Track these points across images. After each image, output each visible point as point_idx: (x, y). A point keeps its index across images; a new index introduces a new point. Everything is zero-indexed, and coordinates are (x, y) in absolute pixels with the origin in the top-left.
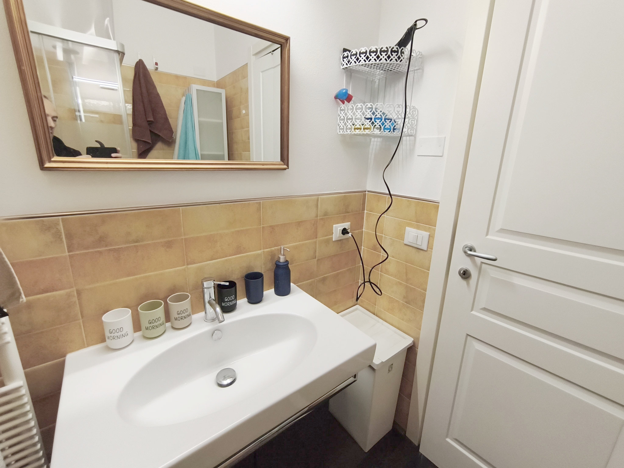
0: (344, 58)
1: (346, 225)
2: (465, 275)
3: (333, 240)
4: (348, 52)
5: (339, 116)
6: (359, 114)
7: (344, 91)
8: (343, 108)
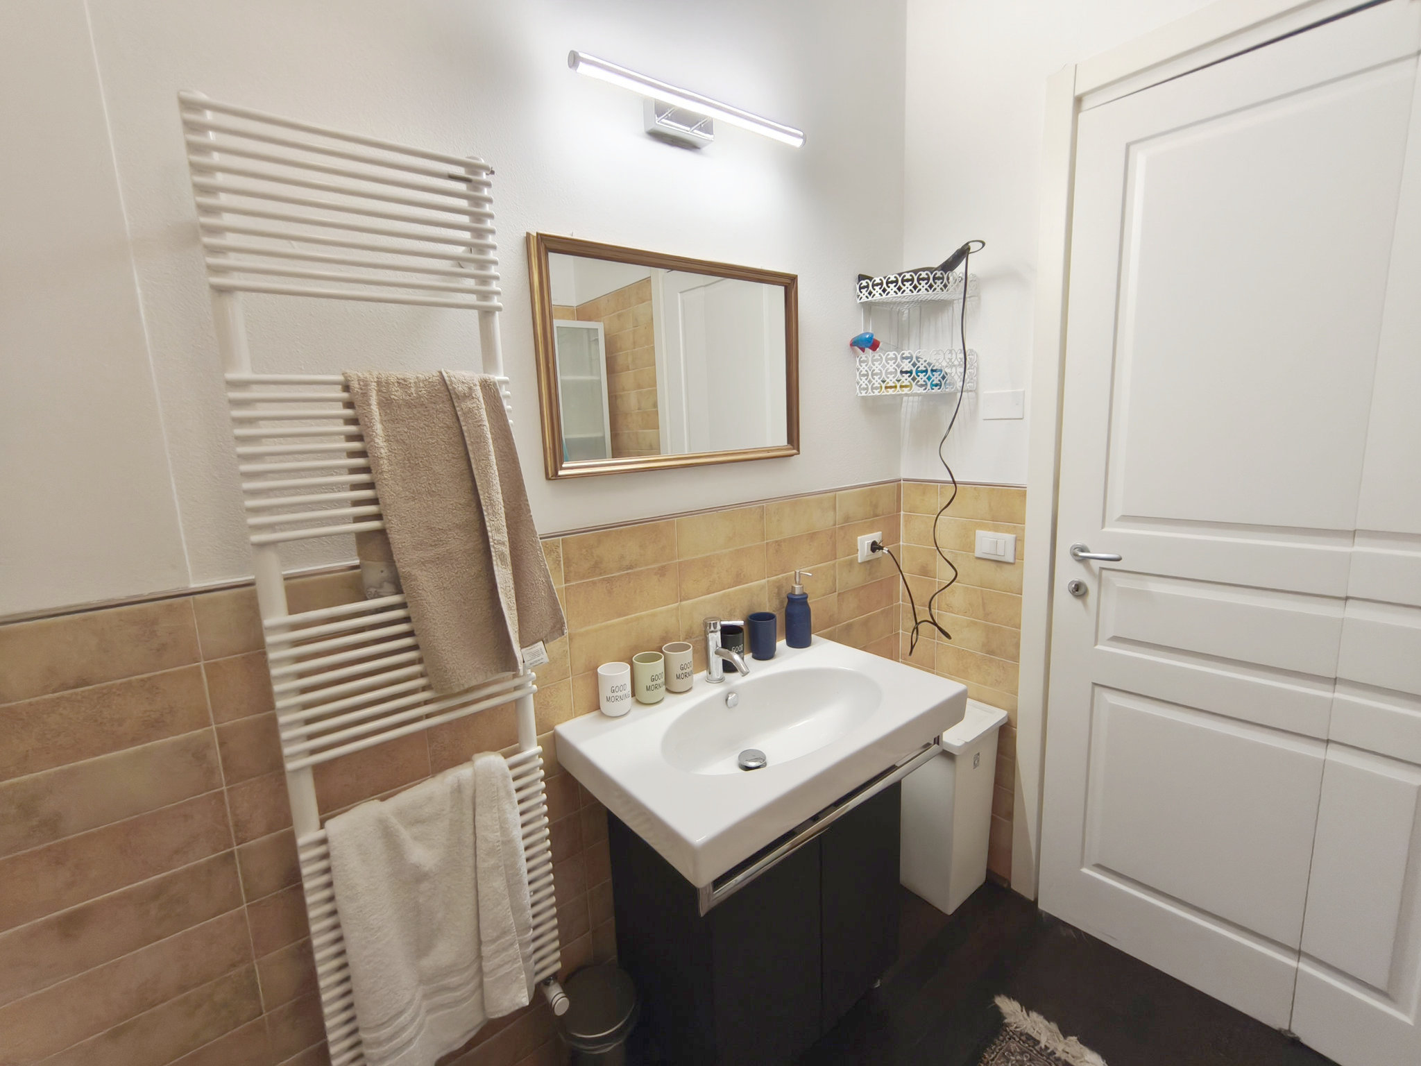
0: (860, 288)
1: (876, 536)
2: (1078, 590)
3: (859, 561)
5: (858, 370)
6: (891, 367)
7: (867, 336)
8: (864, 358)
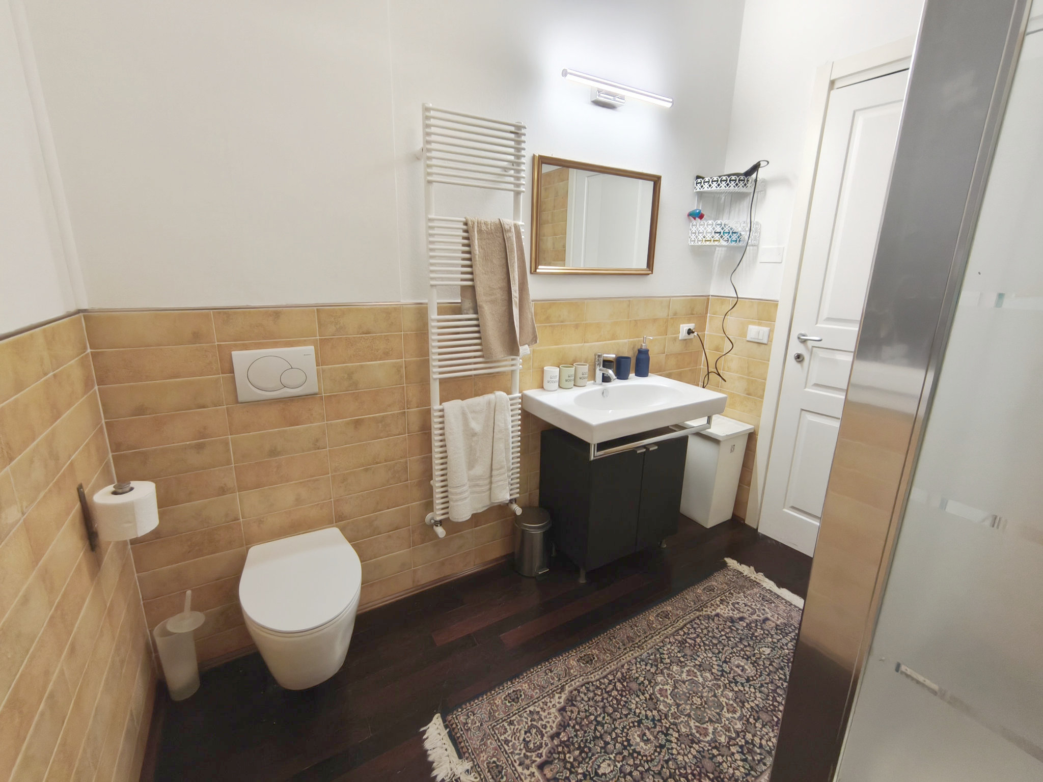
0: (697, 184)
1: (691, 326)
2: (799, 358)
3: (680, 339)
4: (701, 179)
5: (691, 230)
6: (710, 229)
7: (698, 211)
8: (694, 223)
